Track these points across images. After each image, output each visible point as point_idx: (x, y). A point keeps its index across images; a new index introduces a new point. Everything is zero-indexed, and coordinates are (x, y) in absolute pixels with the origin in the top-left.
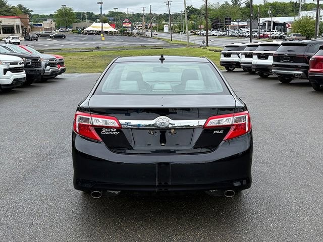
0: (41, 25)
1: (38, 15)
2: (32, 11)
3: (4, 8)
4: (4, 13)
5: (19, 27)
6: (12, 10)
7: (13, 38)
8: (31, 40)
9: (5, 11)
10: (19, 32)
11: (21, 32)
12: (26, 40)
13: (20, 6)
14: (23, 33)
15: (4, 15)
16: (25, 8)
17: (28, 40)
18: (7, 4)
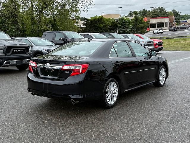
0: (186, 21)
1: (187, 15)
2: (181, 13)
3: (163, 13)
4: (163, 15)
5: (167, 23)
6: (168, 13)
7: (159, 30)
8: (173, 31)
9: (163, 14)
10: (167, 26)
11: (168, 26)
12: (170, 31)
13: (174, 11)
14: (169, 27)
15: (163, 16)
16: (177, 11)
17: (171, 31)
18: (165, 10)
